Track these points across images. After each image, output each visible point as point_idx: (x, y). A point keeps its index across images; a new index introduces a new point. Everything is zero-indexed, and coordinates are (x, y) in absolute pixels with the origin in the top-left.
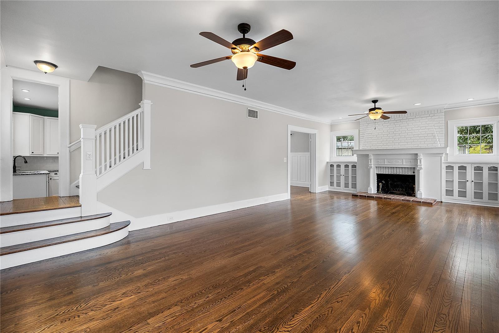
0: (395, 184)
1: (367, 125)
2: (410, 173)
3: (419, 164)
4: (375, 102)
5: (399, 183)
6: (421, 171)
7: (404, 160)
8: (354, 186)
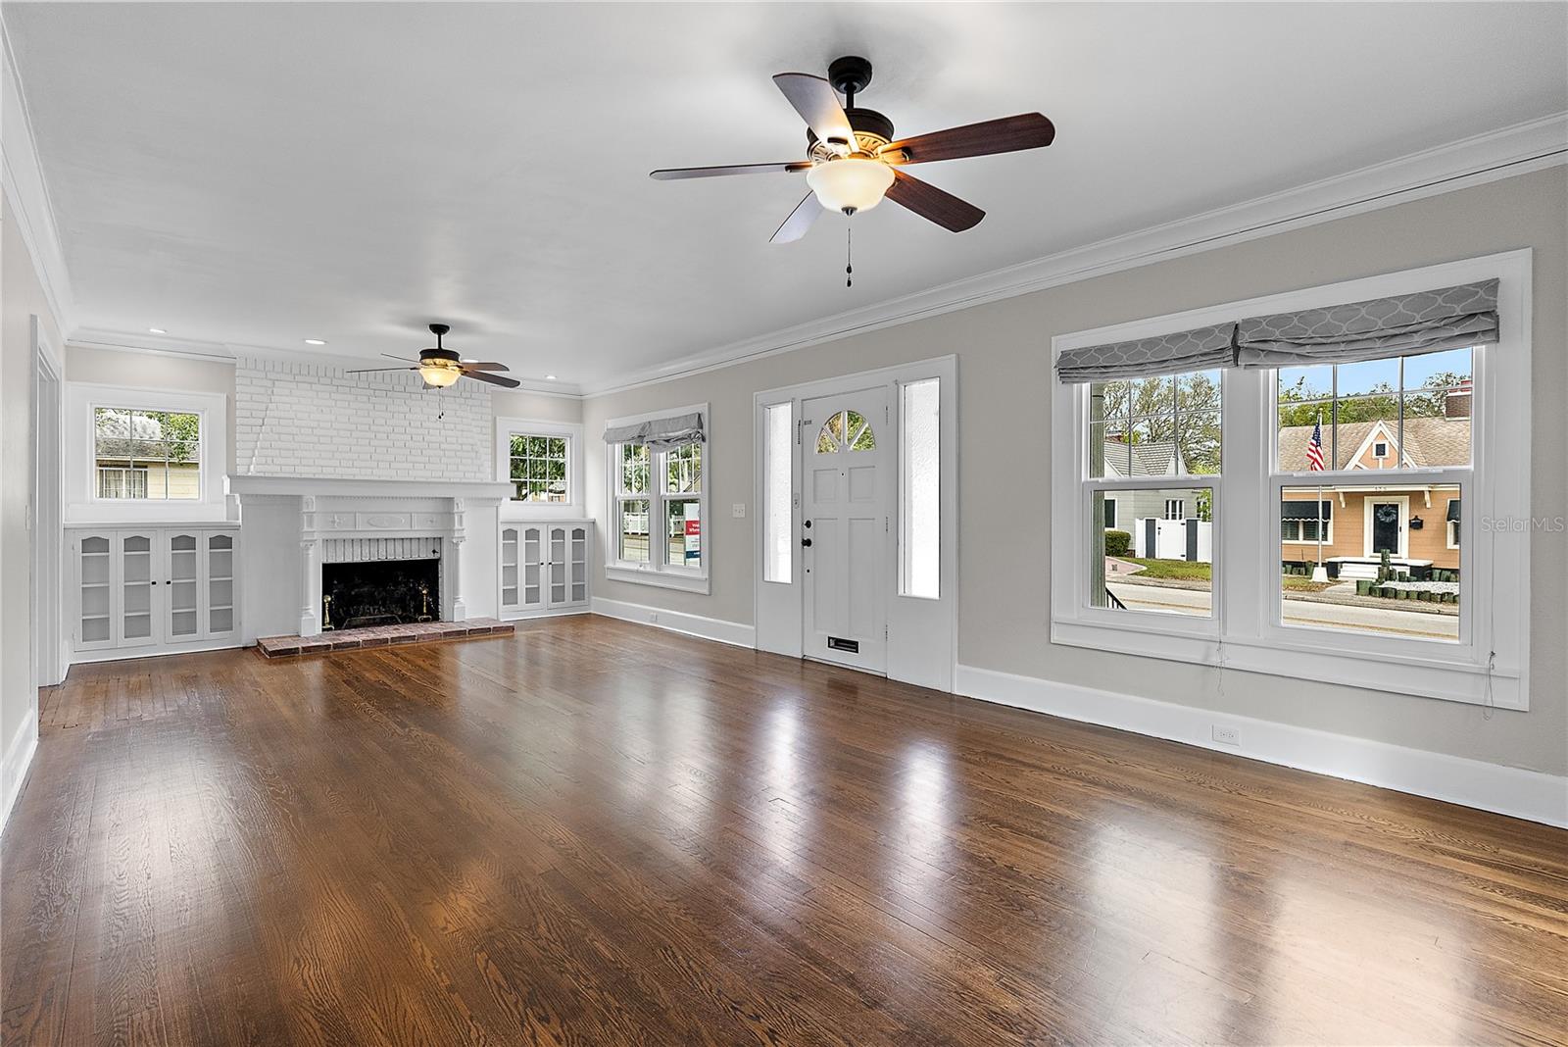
0: (353, 593)
1: (270, 384)
2: (425, 555)
3: (457, 526)
4: (439, 329)
5: (366, 589)
6: (461, 547)
7: (415, 517)
8: (223, 619)
